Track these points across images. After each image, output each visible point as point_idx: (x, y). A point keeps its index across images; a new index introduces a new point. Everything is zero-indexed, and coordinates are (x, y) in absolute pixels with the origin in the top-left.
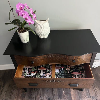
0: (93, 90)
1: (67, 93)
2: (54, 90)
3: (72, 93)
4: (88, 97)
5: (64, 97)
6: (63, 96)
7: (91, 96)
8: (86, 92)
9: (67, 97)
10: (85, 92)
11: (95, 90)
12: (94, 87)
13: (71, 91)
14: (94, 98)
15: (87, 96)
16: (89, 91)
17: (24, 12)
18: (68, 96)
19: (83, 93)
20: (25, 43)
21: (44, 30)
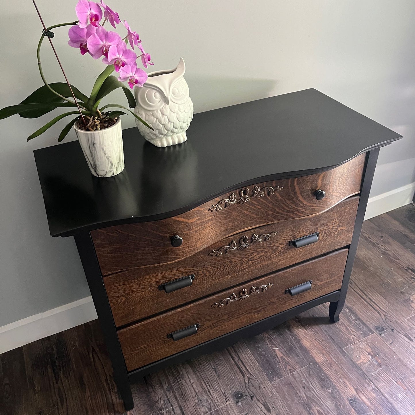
0: (365, 306)
1: (290, 350)
2: (239, 357)
3: (306, 343)
4: (365, 335)
5: (289, 367)
6: (282, 365)
7: (371, 326)
8: (348, 319)
9: (297, 363)
10: (347, 323)
11: (370, 304)
12: (364, 297)
13: (301, 337)
14: (383, 330)
15: (358, 334)
16: (356, 315)
17: (107, 36)
18: (297, 356)
19: (343, 328)
20: (113, 178)
21: (176, 110)
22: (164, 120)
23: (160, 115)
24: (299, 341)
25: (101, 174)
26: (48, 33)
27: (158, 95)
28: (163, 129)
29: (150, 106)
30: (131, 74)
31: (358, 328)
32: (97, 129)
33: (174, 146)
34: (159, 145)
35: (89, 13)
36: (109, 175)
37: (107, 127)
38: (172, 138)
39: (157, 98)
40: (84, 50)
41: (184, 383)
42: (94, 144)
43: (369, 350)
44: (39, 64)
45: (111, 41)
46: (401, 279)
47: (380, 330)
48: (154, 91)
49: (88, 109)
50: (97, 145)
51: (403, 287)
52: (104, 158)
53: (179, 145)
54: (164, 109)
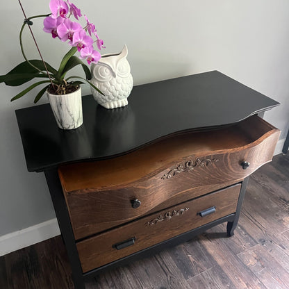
0: (252, 225)
1: (200, 257)
2: (164, 263)
3: (211, 251)
4: (252, 245)
5: (199, 269)
6: (194, 267)
7: (256, 239)
8: (240, 234)
9: (205, 266)
10: (239, 237)
11: (255, 223)
12: (251, 218)
13: (207, 247)
15: (247, 244)
16: (245, 231)
17: (72, 25)
18: (205, 260)
19: (237, 241)
20: (74, 130)
21: (121, 82)
22: (113, 89)
23: (109, 85)
24: (206, 250)
25: (66, 127)
26: (28, 22)
27: (108, 70)
28: (111, 96)
29: (101, 78)
30: (89, 54)
31: (247, 240)
32: (63, 94)
33: (119, 108)
34: (108, 107)
35: (59, 8)
36: (71, 128)
37: (71, 92)
38: (118, 103)
39: (107, 73)
40: (55, 35)
41: (124, 281)
42: (61, 105)
43: (255, 256)
44: (21, 44)
45: (75, 29)
46: (276, 206)
47: (263, 241)
48: (105, 68)
49: (57, 79)
50: (63, 106)
51: (277, 211)
52: (68, 115)
53: (123, 107)
54: (112, 81)
